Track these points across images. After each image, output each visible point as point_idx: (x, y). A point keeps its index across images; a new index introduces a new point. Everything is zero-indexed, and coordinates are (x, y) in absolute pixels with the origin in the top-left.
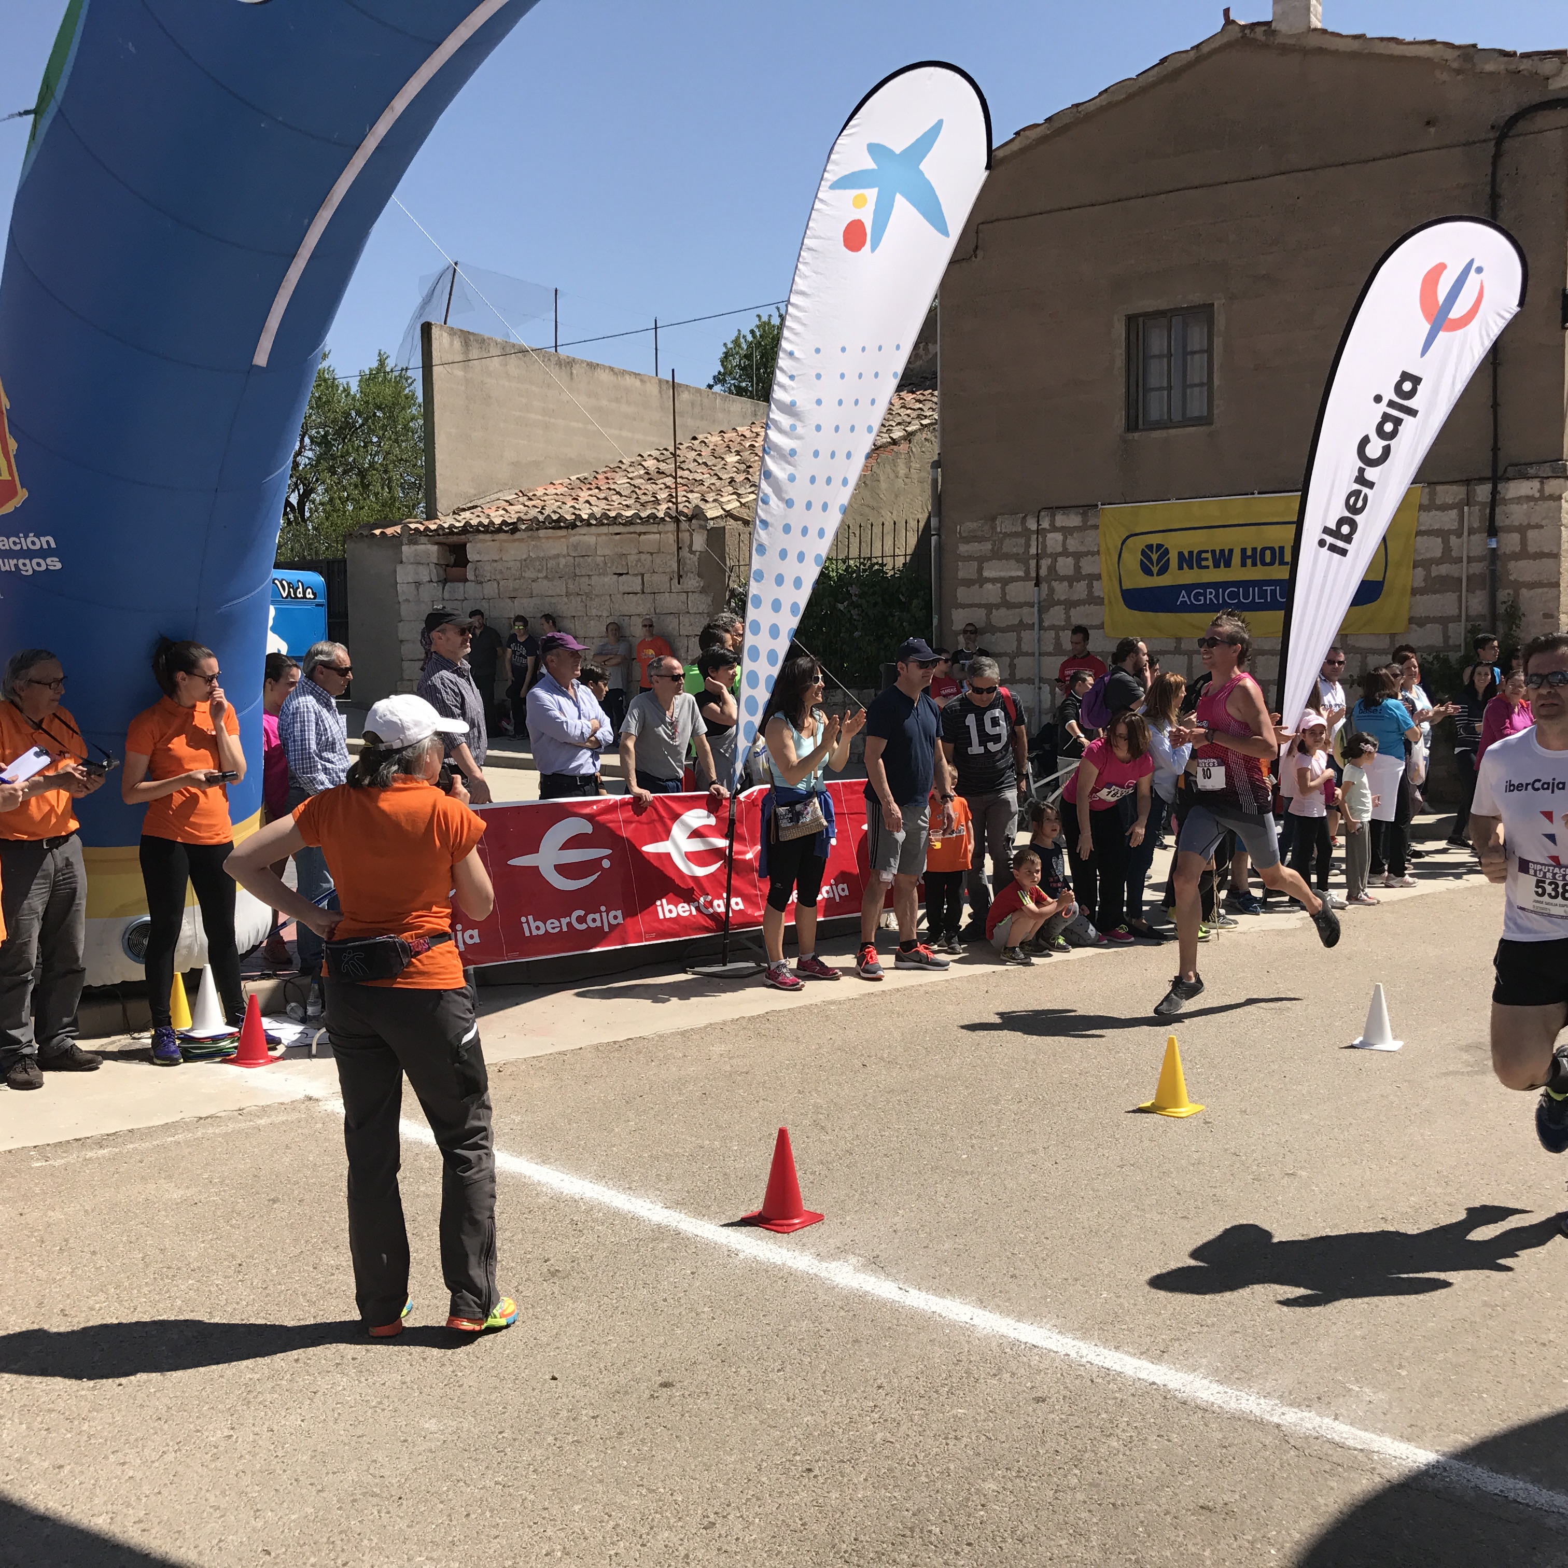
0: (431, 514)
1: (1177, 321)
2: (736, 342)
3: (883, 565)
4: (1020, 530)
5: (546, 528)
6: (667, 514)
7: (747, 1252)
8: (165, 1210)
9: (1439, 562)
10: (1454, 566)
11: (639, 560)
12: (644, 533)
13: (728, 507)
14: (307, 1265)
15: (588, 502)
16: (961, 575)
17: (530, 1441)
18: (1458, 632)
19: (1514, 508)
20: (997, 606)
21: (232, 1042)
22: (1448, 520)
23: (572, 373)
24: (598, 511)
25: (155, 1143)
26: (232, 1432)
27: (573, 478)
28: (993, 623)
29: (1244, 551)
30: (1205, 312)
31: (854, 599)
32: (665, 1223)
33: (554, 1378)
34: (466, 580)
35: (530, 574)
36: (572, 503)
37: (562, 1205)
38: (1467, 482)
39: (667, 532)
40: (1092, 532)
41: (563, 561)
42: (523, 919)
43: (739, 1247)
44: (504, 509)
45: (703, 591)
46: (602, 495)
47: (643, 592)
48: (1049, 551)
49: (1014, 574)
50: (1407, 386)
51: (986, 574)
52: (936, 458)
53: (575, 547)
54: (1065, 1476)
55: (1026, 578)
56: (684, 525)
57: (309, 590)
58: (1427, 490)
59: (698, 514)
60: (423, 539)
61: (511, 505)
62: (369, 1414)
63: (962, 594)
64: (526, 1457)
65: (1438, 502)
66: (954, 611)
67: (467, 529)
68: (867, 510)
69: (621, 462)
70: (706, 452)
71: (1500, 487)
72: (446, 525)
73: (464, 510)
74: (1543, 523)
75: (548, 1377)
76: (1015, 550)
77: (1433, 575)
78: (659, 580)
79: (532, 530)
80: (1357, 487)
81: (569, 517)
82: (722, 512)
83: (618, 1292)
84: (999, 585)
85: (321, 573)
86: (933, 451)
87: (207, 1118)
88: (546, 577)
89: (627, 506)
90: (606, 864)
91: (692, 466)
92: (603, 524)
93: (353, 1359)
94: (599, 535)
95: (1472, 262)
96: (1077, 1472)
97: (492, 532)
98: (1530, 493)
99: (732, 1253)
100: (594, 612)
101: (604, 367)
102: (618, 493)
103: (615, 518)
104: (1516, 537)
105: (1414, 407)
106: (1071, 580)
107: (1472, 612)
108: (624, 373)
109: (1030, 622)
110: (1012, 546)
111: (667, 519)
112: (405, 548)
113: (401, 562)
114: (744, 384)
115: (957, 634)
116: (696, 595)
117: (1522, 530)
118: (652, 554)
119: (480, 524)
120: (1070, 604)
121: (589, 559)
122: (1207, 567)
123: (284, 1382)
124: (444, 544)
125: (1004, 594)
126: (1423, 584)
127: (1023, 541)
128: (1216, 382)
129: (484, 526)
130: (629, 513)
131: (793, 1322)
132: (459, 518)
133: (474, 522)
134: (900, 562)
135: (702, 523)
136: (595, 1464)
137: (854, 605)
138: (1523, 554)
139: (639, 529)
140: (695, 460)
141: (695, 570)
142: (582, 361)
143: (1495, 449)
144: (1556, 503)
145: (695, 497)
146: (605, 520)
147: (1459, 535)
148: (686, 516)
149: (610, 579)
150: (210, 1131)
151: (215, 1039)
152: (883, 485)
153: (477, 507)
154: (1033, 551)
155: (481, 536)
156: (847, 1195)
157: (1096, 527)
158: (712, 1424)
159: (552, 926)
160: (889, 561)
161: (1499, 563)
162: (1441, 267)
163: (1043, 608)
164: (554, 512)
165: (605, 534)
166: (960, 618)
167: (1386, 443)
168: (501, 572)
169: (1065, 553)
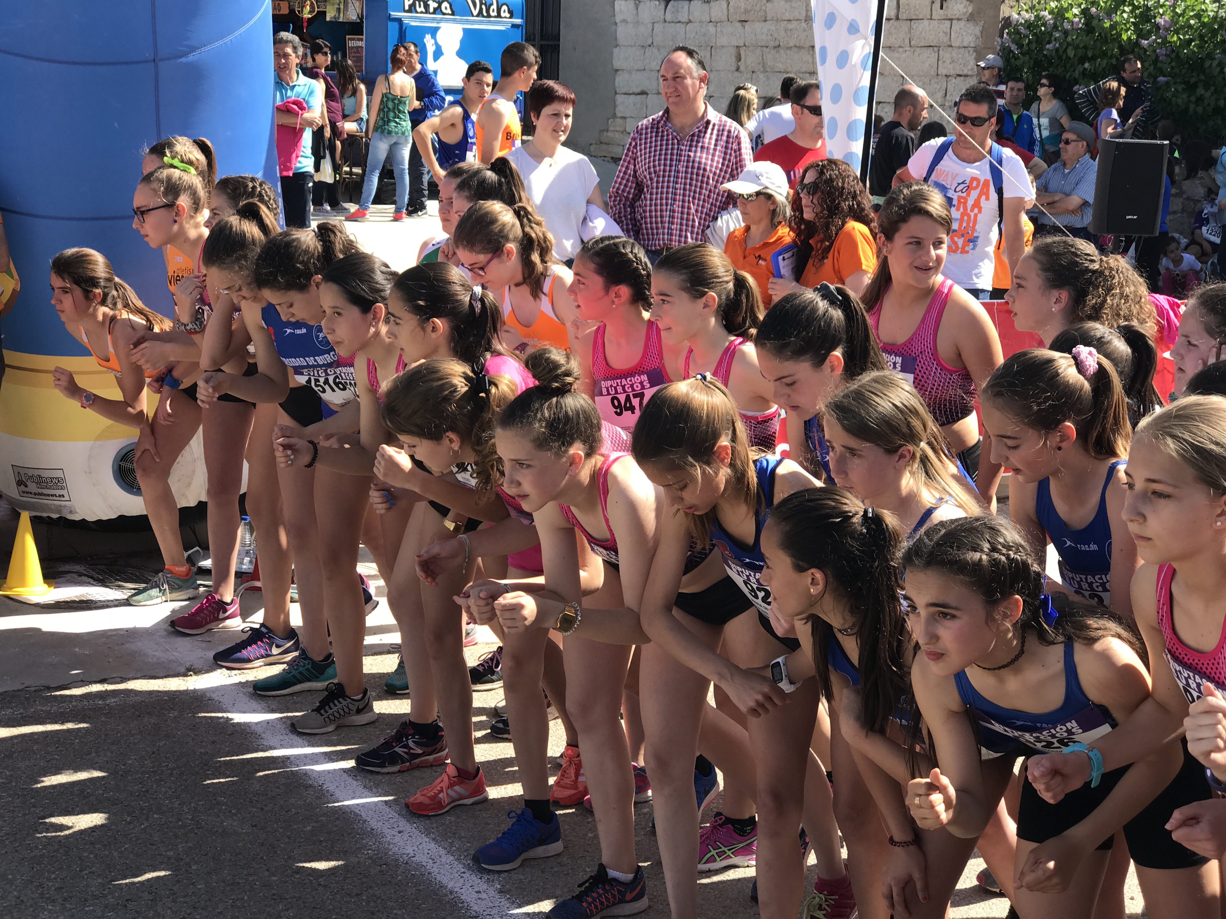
45: (971, 18)
57: (505, 8)
116: (962, 23)
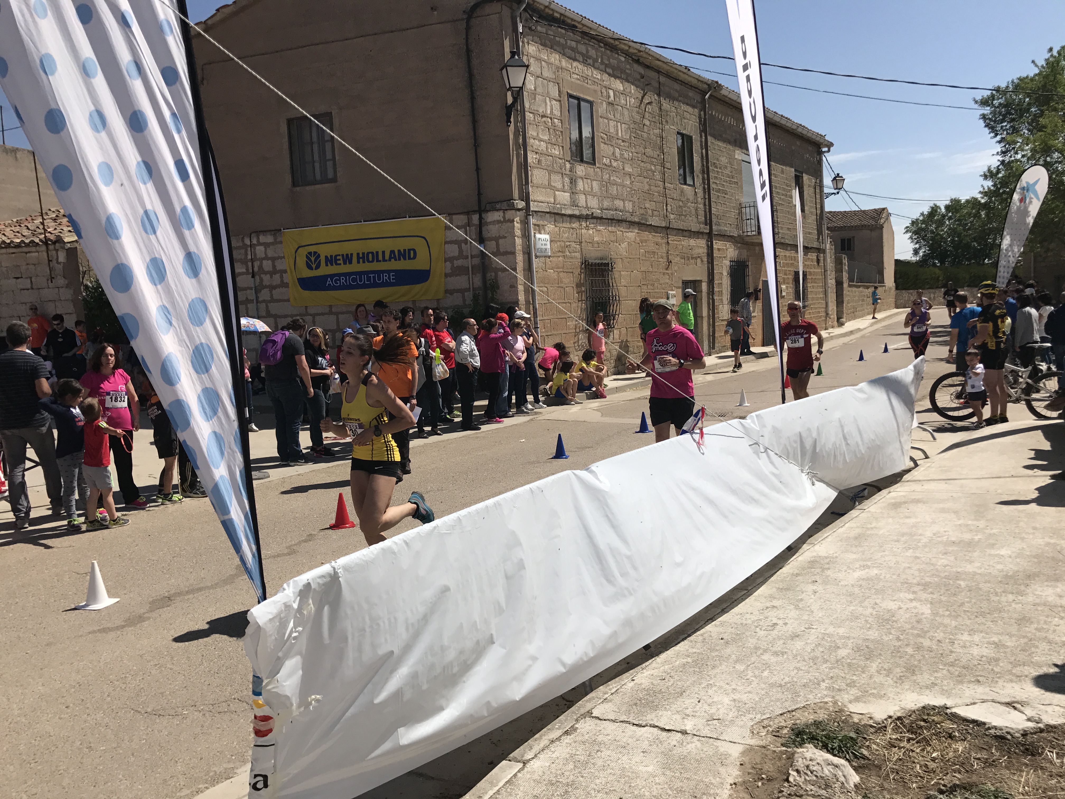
4: (241, 245)
6: (40, 240)
9: (458, 258)
10: (464, 261)
11: (28, 269)
12: (29, 252)
18: (469, 296)
19: (491, 227)
23: (16, 157)
29: (358, 254)
30: (329, 117)
38: (468, 213)
40: (279, 246)
48: (258, 257)
49: (241, 271)
55: (247, 273)
56: (51, 247)
58: (448, 218)
65: (454, 225)
71: (483, 215)
74: (506, 235)
76: (239, 257)
77: (455, 266)
78: (40, 281)
82: (75, 238)
98: (499, 218)
103: (9, 244)
104: (494, 243)
106: (272, 273)
107: (475, 286)
109: (252, 299)
110: (238, 254)
111: (42, 243)
117: (497, 239)
118: (35, 265)
120: (272, 288)
122: (340, 264)
126: (450, 271)
127: (242, 251)
128: (337, 158)
130: (18, 241)
135: (62, 245)
138: (497, 252)
139: (26, 249)
141: (61, 274)
144: (512, 224)
147: (466, 243)
148: (51, 240)
149: (11, 281)
154: (249, 257)
157: (281, 242)
161: (486, 259)
163: (257, 291)
169: (267, 258)
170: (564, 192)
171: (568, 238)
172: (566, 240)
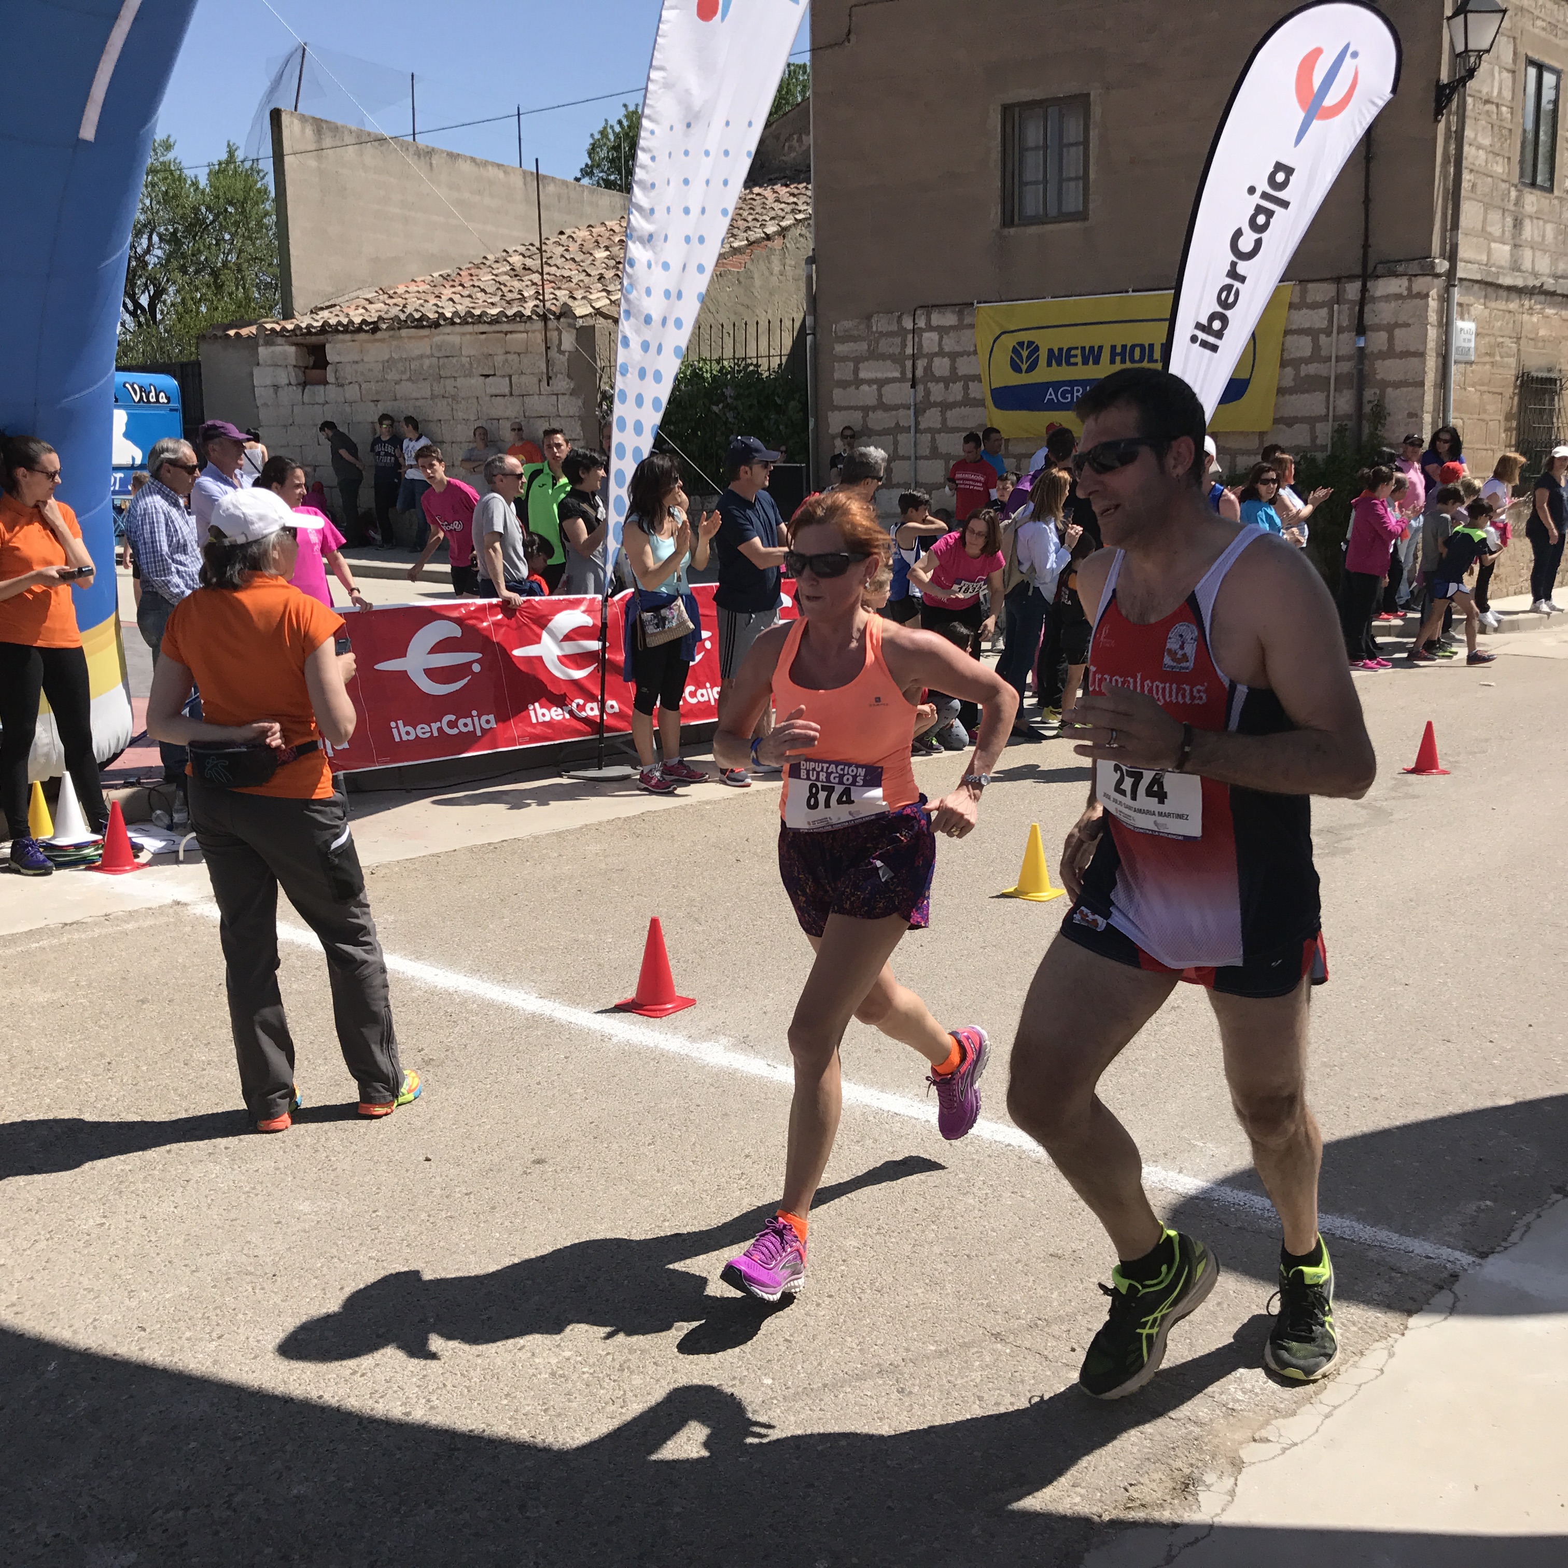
0: (288, 314)
1: (1053, 111)
2: (603, 133)
3: (757, 366)
4: (896, 329)
5: (408, 327)
6: (534, 312)
7: (620, 1036)
8: (32, 1013)
9: (1308, 361)
10: (1322, 366)
11: (506, 360)
12: (511, 332)
13: (597, 305)
14: (178, 1061)
15: (451, 299)
16: (837, 376)
17: (403, 1218)
18: (1325, 432)
19: (1382, 306)
20: (874, 408)
21: (97, 850)
22: (1318, 319)
23: (431, 164)
24: (462, 310)
25: (19, 949)
26: (104, 1220)
27: (436, 275)
28: (870, 426)
29: (1113, 348)
30: (1081, 102)
31: (729, 400)
32: (539, 1011)
33: (428, 1160)
34: (325, 383)
35: (392, 376)
36: (435, 301)
37: (436, 998)
38: (1338, 280)
39: (534, 331)
40: (968, 332)
41: (427, 362)
42: (393, 724)
43: (612, 1032)
44: (364, 308)
45: (573, 393)
46: (466, 293)
47: (511, 395)
48: (926, 350)
49: (890, 375)
50: (1280, 177)
51: (862, 375)
52: (811, 254)
53: (439, 347)
54: (923, 1231)
55: (902, 379)
56: (553, 324)
57: (162, 394)
58: (1298, 288)
59: (566, 312)
60: (280, 340)
61: (371, 303)
62: (243, 1199)
63: (838, 395)
64: (400, 1234)
65: (1309, 300)
66: (830, 413)
67: (325, 329)
68: (741, 309)
69: (485, 258)
70: (574, 247)
71: (1369, 284)
72: (304, 325)
73: (322, 309)
74: (1410, 322)
75: (422, 1158)
76: (891, 351)
77: (1303, 374)
78: (528, 382)
79: (393, 329)
80: (1229, 281)
81: (432, 316)
82: (591, 310)
83: (492, 1077)
84: (875, 387)
85: (175, 377)
86: (807, 246)
87: (72, 924)
88: (410, 379)
89: (492, 304)
90: (476, 668)
91: (560, 262)
92: (467, 323)
93: (226, 1148)
94: (464, 334)
95: (1347, 47)
96: (934, 1227)
97: (353, 332)
98: (1398, 291)
99: (605, 1038)
100: (460, 415)
101: (465, 158)
102: (483, 290)
103: (480, 316)
104: (1383, 335)
105: (1286, 198)
106: (947, 381)
107: (1340, 412)
108: (486, 164)
109: (906, 425)
110: (887, 346)
111: (534, 317)
112: (261, 349)
113: (258, 364)
114: (612, 177)
115: (833, 437)
116: (566, 397)
117: (1390, 329)
118: (519, 354)
119: (339, 323)
120: (945, 406)
121: (454, 360)
122: (1076, 364)
123: (156, 1172)
124: (302, 344)
125: (880, 396)
126: (1292, 384)
127: (898, 340)
128: (1092, 176)
129: (343, 326)
130: (494, 311)
131: (664, 1100)
132: (317, 317)
133: (333, 321)
134: (775, 362)
135: (570, 321)
136: (468, 1237)
137: (727, 406)
138: (1390, 353)
139: (506, 327)
140: (562, 256)
141: (565, 371)
142: (442, 151)
143: (1366, 246)
144: (1423, 301)
145: (563, 295)
146: (468, 319)
147: (1329, 334)
148: (554, 314)
149: (476, 381)
150: (76, 936)
151: (79, 847)
152: (758, 282)
153: (335, 305)
154: (909, 351)
155: (341, 336)
156: (718, 981)
157: (972, 326)
158: (583, 1195)
159: (422, 731)
160: (764, 362)
161: (1366, 362)
162: (1318, 52)
163: (919, 411)
164: (417, 310)
165: (470, 333)
166: (836, 422)
167: (1257, 236)
168: (362, 373)
169: (941, 353)
170: (1504, 244)
171: (1500, 329)
172: (1497, 333)
